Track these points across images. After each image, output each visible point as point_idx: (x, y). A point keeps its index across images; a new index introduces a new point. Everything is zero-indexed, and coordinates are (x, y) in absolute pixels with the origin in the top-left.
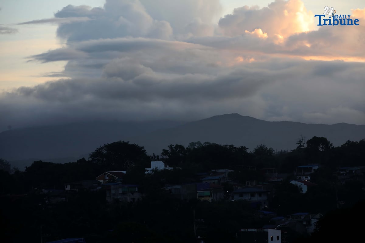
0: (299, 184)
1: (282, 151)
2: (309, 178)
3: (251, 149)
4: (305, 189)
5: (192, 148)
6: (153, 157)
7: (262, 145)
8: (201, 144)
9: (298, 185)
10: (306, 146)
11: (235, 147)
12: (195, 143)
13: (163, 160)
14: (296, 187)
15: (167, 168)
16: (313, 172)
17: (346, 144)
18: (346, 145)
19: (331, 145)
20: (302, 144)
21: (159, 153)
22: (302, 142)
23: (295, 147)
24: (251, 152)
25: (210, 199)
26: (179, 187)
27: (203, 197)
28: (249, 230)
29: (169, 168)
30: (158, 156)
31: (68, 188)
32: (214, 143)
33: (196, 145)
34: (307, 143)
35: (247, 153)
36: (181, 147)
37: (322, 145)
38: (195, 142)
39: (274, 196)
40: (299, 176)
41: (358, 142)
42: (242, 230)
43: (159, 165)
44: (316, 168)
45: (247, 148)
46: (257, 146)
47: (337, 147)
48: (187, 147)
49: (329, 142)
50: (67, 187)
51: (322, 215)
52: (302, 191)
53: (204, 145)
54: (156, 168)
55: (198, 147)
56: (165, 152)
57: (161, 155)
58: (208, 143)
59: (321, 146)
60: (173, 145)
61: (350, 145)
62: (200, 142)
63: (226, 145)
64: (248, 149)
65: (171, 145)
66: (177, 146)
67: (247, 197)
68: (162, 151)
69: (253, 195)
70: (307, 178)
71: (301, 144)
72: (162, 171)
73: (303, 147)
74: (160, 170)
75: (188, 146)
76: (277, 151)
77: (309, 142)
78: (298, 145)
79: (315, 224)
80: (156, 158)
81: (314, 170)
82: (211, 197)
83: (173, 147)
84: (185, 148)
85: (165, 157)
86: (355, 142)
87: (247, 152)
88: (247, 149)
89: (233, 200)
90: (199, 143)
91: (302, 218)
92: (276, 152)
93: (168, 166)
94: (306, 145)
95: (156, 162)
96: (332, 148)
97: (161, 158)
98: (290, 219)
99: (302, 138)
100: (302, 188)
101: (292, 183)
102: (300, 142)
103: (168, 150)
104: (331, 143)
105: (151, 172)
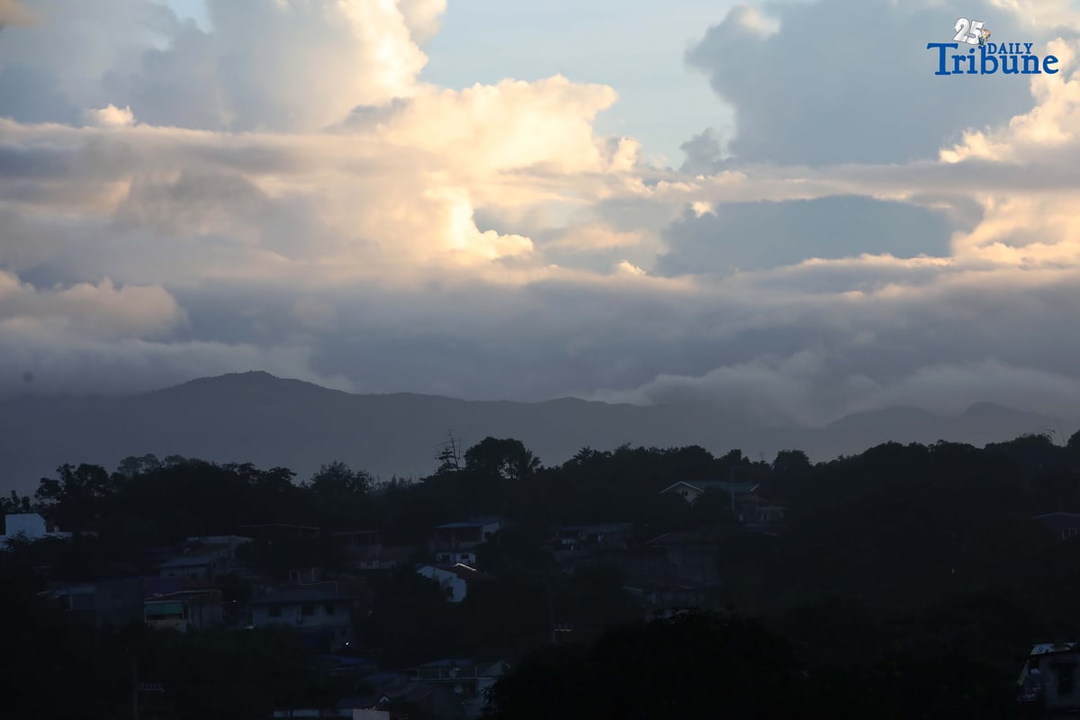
0: (442, 575)
1: (394, 479)
2: (473, 558)
3: (304, 476)
4: (460, 590)
5: (129, 475)
6: (12, 501)
7: (335, 463)
8: (156, 461)
9: (441, 580)
10: (465, 466)
11: (258, 471)
12: (138, 459)
13: (41, 510)
14: (434, 584)
15: (52, 534)
16: (484, 539)
17: (577, 458)
18: (579, 462)
19: (536, 461)
20: (452, 461)
21: (28, 488)
22: (453, 454)
23: (430, 468)
24: (303, 483)
25: (182, 625)
26: (89, 589)
27: (161, 617)
28: (298, 713)
29: (61, 534)
30: (26, 500)
32: (194, 460)
33: (140, 466)
34: (466, 457)
35: (293, 487)
36: (98, 472)
37: (509, 462)
38: (137, 457)
39: (370, 612)
40: (445, 554)
41: (613, 453)
42: (277, 714)
43: (33, 527)
44: (492, 527)
45: (291, 473)
46: (323, 467)
47: (552, 466)
48: (116, 471)
49: (530, 454)
51: (509, 667)
52: (452, 596)
53: (166, 463)
54: (20, 535)
55: (147, 470)
56: (48, 487)
57: (36, 496)
58: (176, 458)
59: (507, 466)
60: (73, 467)
61: (589, 463)
62: (154, 456)
63: (229, 465)
64: (295, 474)
65: (66, 466)
66: (85, 468)
67: (291, 618)
68: (38, 485)
69: (308, 609)
70: (467, 557)
71: (450, 459)
72: (38, 543)
73: (455, 470)
74: (33, 540)
75: (119, 468)
76: (381, 482)
77: (472, 454)
78: (440, 463)
79: (488, 693)
80: (20, 505)
81: (487, 534)
82: (186, 617)
83: (72, 471)
84: (110, 474)
85: (47, 501)
86: (602, 451)
87: (293, 482)
88: (293, 477)
89: (251, 627)
90: (149, 458)
91: (453, 674)
92: (378, 484)
93: (56, 529)
94: (462, 464)
95: (19, 515)
96: (537, 470)
97: (36, 505)
98: (416, 679)
99: (453, 442)
100: (452, 589)
101: (424, 574)
102: (446, 455)
103: (56, 481)
104: (534, 455)
105: (7, 546)
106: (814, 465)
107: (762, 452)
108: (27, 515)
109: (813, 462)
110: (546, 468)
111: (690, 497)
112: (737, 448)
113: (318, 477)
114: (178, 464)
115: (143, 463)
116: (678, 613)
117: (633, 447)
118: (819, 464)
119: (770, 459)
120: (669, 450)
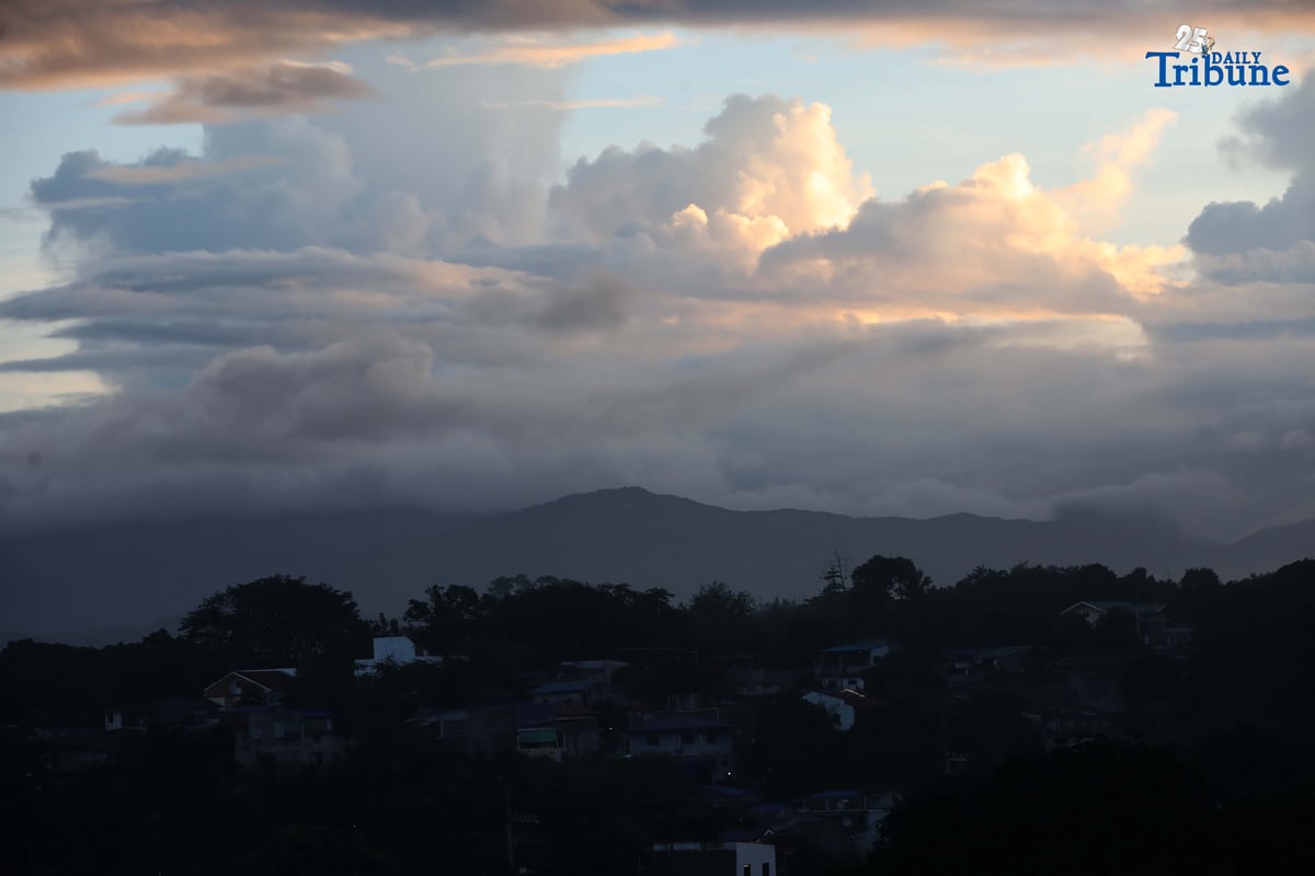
0: (829, 702)
1: (777, 601)
2: (861, 684)
3: (682, 598)
4: (847, 716)
5: (500, 596)
6: (381, 624)
7: (715, 583)
8: (528, 582)
9: (828, 706)
10: (852, 586)
11: (635, 592)
12: (508, 580)
13: (411, 634)
14: (820, 711)
15: (422, 659)
16: (872, 664)
17: (970, 577)
18: (973, 581)
19: (928, 581)
20: (838, 580)
21: (397, 610)
22: (839, 574)
23: (815, 588)
24: (681, 605)
25: (556, 754)
26: (460, 716)
27: (535, 745)
28: (677, 847)
29: (430, 657)
30: (394, 623)
31: (117, 723)
32: (567, 580)
33: (512, 587)
34: (853, 576)
35: (671, 609)
36: (467, 593)
37: (899, 581)
38: (508, 577)
40: (831, 679)
41: (1009, 572)
42: (657, 847)
43: (398, 650)
44: (881, 651)
45: (668, 595)
46: (702, 588)
47: (944, 586)
48: (486, 592)
49: (921, 574)
50: (111, 721)
51: (901, 798)
52: (840, 724)
53: (538, 584)
54: (389, 658)
55: (517, 592)
56: (417, 609)
57: (405, 619)
58: (548, 578)
59: (896, 586)
60: (442, 588)
61: (984, 583)
62: (525, 577)
63: (604, 586)
64: (672, 596)
65: (436, 587)
66: (454, 589)
67: (670, 746)
68: (407, 606)
69: (688, 738)
70: (855, 682)
71: (836, 579)
72: (407, 667)
73: (841, 590)
74: (403, 665)
75: (490, 590)
76: (763, 603)
77: (858, 574)
78: (826, 584)
79: (880, 825)
80: (389, 628)
81: (876, 658)
82: (561, 745)
83: (442, 592)
84: (480, 596)
85: (416, 624)
86: (998, 570)
87: (670, 604)
88: (670, 598)
89: (629, 756)
90: (520, 579)
91: (841, 806)
92: (761, 605)
93: (425, 652)
94: (849, 584)
95: (388, 638)
96: (929, 590)
97: (404, 628)
98: (802, 811)
99: (839, 561)
100: (839, 716)
101: (810, 700)
102: (831, 575)
103: (426, 604)
104: (925, 574)
105: (375, 671)
106: (1225, 583)
107: (1168, 569)
108: (395, 638)
109: (1224, 580)
110: (938, 588)
111: (1092, 619)
112: (1142, 566)
113: (697, 599)
114: (550, 584)
115: (515, 584)
116: (1082, 741)
117: (1030, 566)
118: (1230, 583)
119: (1177, 578)
120: (1069, 569)
